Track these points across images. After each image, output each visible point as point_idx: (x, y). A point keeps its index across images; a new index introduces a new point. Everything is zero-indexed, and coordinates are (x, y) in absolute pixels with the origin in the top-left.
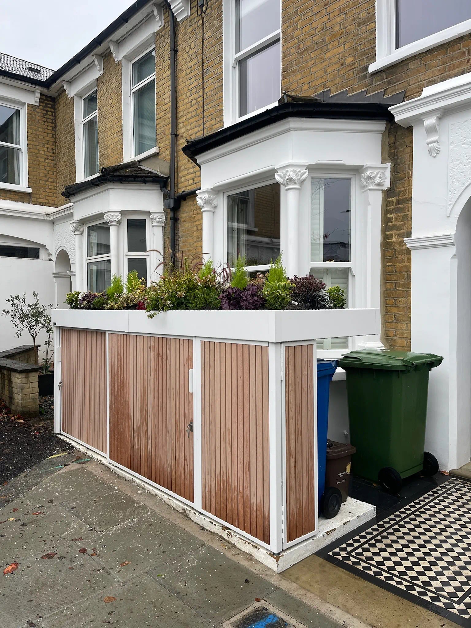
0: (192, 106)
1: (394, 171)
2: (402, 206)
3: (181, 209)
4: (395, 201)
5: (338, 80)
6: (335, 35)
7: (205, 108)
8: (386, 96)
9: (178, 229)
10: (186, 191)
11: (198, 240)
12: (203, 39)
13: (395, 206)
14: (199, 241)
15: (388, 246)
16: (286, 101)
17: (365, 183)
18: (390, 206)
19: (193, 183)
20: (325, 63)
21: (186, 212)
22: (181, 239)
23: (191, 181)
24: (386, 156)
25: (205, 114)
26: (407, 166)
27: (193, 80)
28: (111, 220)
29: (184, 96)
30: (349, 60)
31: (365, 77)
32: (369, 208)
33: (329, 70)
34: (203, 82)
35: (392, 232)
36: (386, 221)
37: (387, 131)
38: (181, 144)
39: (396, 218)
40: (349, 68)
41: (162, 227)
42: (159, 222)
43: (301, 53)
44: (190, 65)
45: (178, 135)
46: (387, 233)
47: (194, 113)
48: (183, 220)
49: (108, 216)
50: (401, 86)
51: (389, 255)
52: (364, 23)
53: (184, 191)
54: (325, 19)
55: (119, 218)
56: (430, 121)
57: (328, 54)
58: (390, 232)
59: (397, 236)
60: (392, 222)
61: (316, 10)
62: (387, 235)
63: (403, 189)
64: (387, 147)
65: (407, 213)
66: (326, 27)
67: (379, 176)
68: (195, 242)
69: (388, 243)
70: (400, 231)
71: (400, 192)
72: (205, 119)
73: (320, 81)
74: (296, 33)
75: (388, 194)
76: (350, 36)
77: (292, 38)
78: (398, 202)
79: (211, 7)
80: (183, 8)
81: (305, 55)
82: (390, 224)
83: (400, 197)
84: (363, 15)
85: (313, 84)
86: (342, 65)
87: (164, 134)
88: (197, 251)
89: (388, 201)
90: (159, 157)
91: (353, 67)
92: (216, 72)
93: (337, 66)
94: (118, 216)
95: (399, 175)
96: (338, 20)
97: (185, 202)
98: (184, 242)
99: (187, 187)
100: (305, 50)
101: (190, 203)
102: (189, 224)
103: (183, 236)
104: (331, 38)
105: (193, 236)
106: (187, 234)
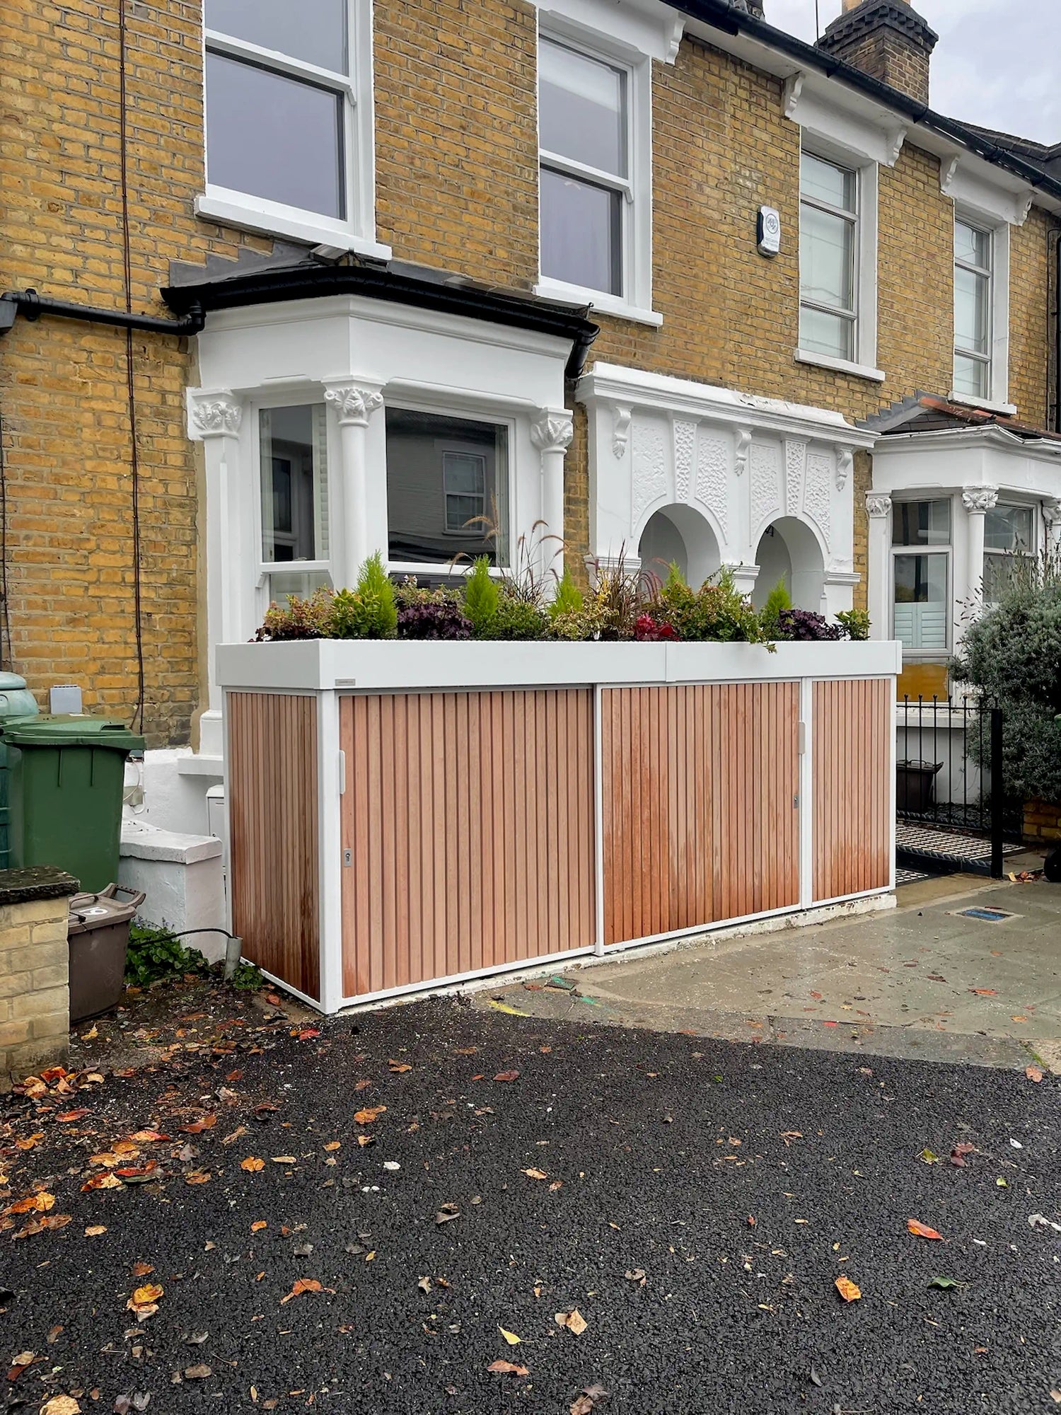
6: (479, 195)
7: (131, 101)
11: (101, 453)
20: (463, 229)
21: (37, 356)
22: (13, 432)
23: (69, 277)
25: (129, 116)
30: (501, 253)
34: (123, 24)
40: (500, 266)
43: (418, 177)
53: (31, 291)
54: (461, 152)
57: (466, 218)
66: (462, 168)
68: (90, 458)
74: (406, 129)
76: (501, 215)
77: (398, 133)
81: (424, 186)
86: (490, 252)
91: (507, 268)
92: (176, 37)
93: (485, 250)
97: (32, 324)
98: (30, 447)
99: (39, 281)
100: (425, 177)
101: (57, 336)
102: (58, 399)
103: (24, 427)
104: (473, 193)
105: (75, 437)
106: (45, 427)
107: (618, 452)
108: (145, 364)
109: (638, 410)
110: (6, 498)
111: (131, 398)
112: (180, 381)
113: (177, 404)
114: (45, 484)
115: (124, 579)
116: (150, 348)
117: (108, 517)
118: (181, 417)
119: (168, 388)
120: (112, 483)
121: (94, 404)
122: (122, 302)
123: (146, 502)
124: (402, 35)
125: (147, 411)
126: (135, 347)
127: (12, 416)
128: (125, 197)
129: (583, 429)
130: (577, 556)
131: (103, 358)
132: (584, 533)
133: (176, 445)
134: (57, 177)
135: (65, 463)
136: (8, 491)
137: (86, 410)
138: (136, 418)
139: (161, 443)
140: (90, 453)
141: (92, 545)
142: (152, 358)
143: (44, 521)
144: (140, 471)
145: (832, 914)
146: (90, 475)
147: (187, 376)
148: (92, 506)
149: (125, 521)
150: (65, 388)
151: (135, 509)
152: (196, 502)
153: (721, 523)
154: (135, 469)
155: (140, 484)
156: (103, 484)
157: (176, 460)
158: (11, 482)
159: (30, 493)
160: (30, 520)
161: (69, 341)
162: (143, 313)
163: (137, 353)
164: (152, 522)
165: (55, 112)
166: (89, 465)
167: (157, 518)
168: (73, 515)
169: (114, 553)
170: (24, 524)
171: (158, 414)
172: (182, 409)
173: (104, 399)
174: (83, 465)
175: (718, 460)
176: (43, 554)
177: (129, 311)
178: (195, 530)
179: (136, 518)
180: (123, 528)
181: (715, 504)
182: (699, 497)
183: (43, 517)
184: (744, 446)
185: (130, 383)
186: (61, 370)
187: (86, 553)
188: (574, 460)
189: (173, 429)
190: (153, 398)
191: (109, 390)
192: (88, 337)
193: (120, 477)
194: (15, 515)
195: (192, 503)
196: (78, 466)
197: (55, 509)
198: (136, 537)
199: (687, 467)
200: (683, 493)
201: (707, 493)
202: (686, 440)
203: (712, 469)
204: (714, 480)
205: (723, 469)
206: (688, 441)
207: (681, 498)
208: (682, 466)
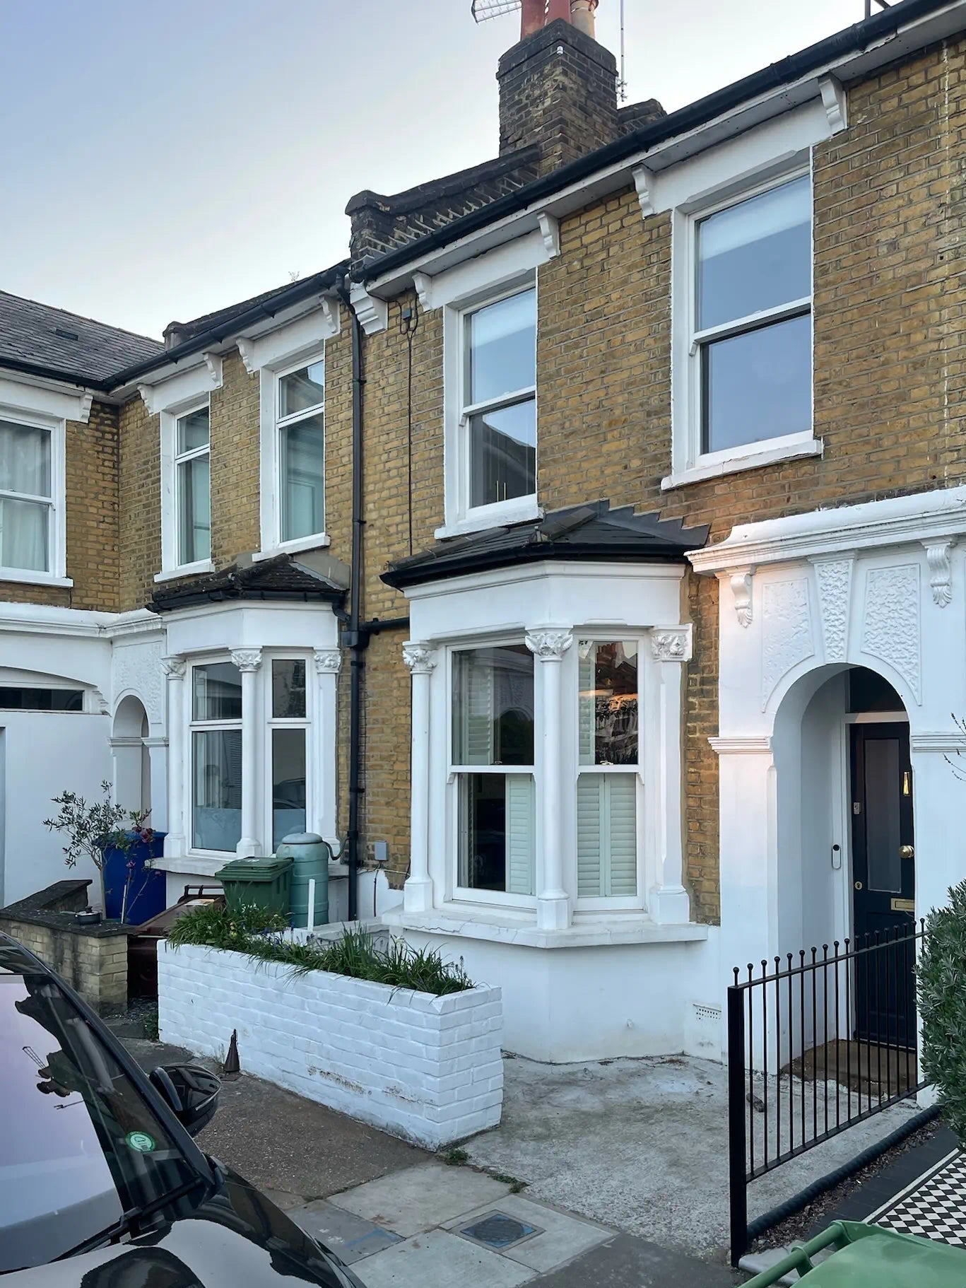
0: (390, 478)
1: (697, 636)
2: (708, 687)
3: (370, 648)
4: (698, 680)
5: (619, 489)
6: (616, 421)
7: (413, 487)
8: (685, 527)
9: (364, 682)
10: (379, 616)
11: (400, 703)
12: (410, 375)
13: (698, 687)
14: (402, 706)
15: (690, 743)
16: (539, 540)
17: (656, 651)
18: (692, 686)
19: (392, 608)
20: (601, 460)
21: (379, 653)
22: (369, 699)
23: (388, 604)
24: (687, 613)
25: (413, 496)
27: (392, 436)
28: (245, 663)
29: (376, 458)
30: (635, 463)
31: (657, 492)
32: (663, 687)
33: (608, 471)
34: (410, 443)
35: (695, 724)
36: (687, 707)
37: (687, 576)
38: (371, 538)
39: (700, 705)
40: (634, 476)
41: (334, 675)
42: (329, 666)
43: (567, 436)
44: (386, 409)
45: (365, 522)
46: (689, 724)
47: (394, 491)
48: (373, 666)
49: (239, 656)
50: (704, 516)
51: (692, 757)
52: (656, 413)
53: (376, 620)
54: (602, 394)
55: (258, 659)
56: (738, 579)
57: (606, 448)
58: (692, 724)
59: (700, 731)
60: (695, 709)
61: (588, 376)
62: (689, 727)
63: (709, 663)
64: (687, 601)
65: (715, 699)
66: (603, 406)
67: (675, 642)
68: (395, 707)
69: (689, 739)
70: (706, 724)
71: (705, 667)
72: (413, 504)
73: (594, 485)
74: (560, 403)
75: (691, 667)
76: (637, 428)
77: (553, 410)
78: (703, 682)
79: (423, 324)
80: (376, 317)
81: (571, 441)
82: (692, 712)
83: (705, 675)
84: (654, 402)
85: (585, 486)
86: (626, 467)
87: (340, 516)
88: (399, 721)
89: (689, 679)
90: (331, 553)
91: (641, 475)
92: (432, 432)
93: (619, 468)
94: (256, 656)
95: (704, 642)
96: (620, 399)
97: (377, 637)
98: (375, 705)
99: (380, 612)
100: (572, 433)
101: (386, 640)
102: (385, 675)
103: (373, 695)
104: (610, 424)
105: (390, 696)
106: (381, 692)
107: (745, 620)
110: (365, 735)
114: (379, 726)
117: (401, 742)
120: (403, 721)
121: (399, 675)
124: (558, 330)
127: (369, 690)
128: (411, 546)
134: (386, 549)
135: (386, 712)
137: (395, 679)
141: (394, 759)
143: (379, 746)
150: (388, 668)
159: (375, 731)
160: (375, 746)
161: (390, 640)
165: (384, 512)
169: (403, 764)
170: (372, 749)
175: (901, 594)
176: (378, 765)
180: (406, 747)
182: (867, 650)
183: (378, 744)
186: (388, 658)
187: (392, 763)
192: (398, 635)
193: (406, 716)
194: (369, 744)
196: (391, 713)
197: (382, 739)
199: (842, 617)
200: (836, 650)
201: (882, 642)
202: (836, 583)
203: (890, 609)
204: (894, 624)
205: (911, 605)
206: (838, 584)
207: (833, 656)
208: (832, 617)
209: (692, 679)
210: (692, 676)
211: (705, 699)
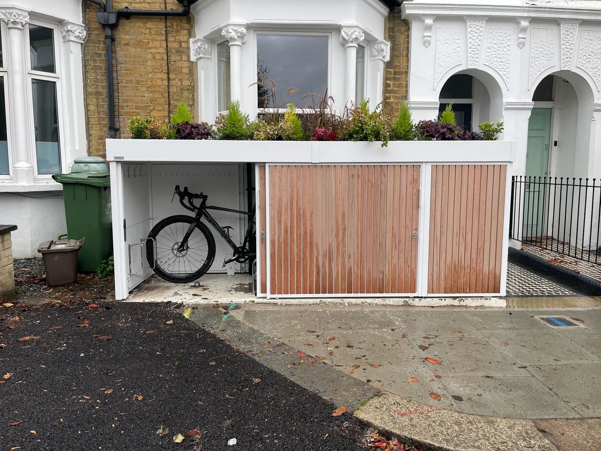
1: (393, 49)
2: (398, 76)
3: (119, 29)
4: (392, 72)
9: (115, 53)
10: (129, 7)
11: (155, 70)
13: (392, 76)
14: (157, 72)
15: (387, 104)
17: (376, 54)
18: (389, 75)
21: (130, 33)
22: (121, 65)
24: (387, 35)
26: (402, 48)
35: (390, 95)
36: (386, 86)
39: (393, 85)
41: (81, 45)
42: (79, 37)
46: (386, 95)
48: (124, 42)
51: (387, 111)
53: (126, 8)
55: (27, 20)
56: (429, 22)
58: (388, 95)
59: (394, 99)
62: (386, 96)
63: (399, 64)
64: (388, 30)
65: (402, 82)
67: (385, 50)
68: (151, 73)
69: (387, 102)
70: (397, 95)
75: (388, 65)
78: (395, 73)
82: (389, 88)
83: (396, 70)
88: (154, 83)
89: (387, 71)
94: (26, 17)
95: (396, 53)
97: (128, 21)
98: (128, 70)
99: (130, 3)
101: (138, 24)
102: (138, 50)
103: (125, 62)
105: (145, 65)
106: (133, 62)
107: (426, 43)
108: (172, 31)
109: (438, 18)
110: (119, 91)
111: (167, 46)
112: (188, 36)
113: (186, 46)
114: (133, 85)
115: (164, 121)
116: (174, 23)
117: (157, 96)
118: (188, 52)
119: (182, 40)
120: (159, 82)
121: (153, 51)
122: (163, 6)
123: (173, 89)
125: (173, 51)
126: (168, 24)
127: (121, 58)
129: (406, 33)
130: (399, 102)
131: (156, 31)
132: (404, 89)
133: (186, 64)
135: (141, 76)
136: (120, 89)
137: (149, 53)
138: (169, 54)
139: (179, 64)
140: (150, 70)
141: (151, 108)
142: (175, 28)
143: (133, 99)
144: (171, 76)
145: (443, 303)
146: (150, 80)
147: (190, 34)
148: (152, 92)
149: (165, 98)
150: (141, 45)
151: (169, 92)
152: (194, 88)
153: (504, 78)
154: (168, 76)
155: (171, 82)
156: (156, 83)
157: (185, 70)
158: (121, 85)
159: (128, 89)
160: (128, 99)
161: (142, 26)
162: (172, 9)
163: (169, 27)
164: (175, 97)
166: (150, 76)
167: (177, 96)
168: (144, 96)
169: (160, 111)
170: (126, 101)
171: (178, 51)
172: (188, 48)
173: (156, 48)
174: (148, 76)
175: (504, 40)
176: (133, 112)
177: (166, 9)
178: (194, 100)
179: (169, 96)
180: (163, 100)
181: (499, 67)
182: (487, 64)
183: (133, 98)
184: (524, 30)
185: (166, 40)
186: (140, 37)
187: (149, 111)
188: (400, 51)
189: (184, 58)
190: (176, 45)
191: (157, 44)
192: (150, 23)
193: (162, 80)
194: (122, 97)
195: (193, 89)
196: (146, 76)
197: (137, 94)
198: (169, 104)
199: (477, 47)
200: (474, 62)
201: (494, 61)
202: (477, 31)
203: (498, 46)
204: (500, 53)
205: (508, 46)
206: (478, 31)
207: (472, 65)
208: (474, 47)
209: (389, 71)
210: (389, 70)
211: (397, 82)
